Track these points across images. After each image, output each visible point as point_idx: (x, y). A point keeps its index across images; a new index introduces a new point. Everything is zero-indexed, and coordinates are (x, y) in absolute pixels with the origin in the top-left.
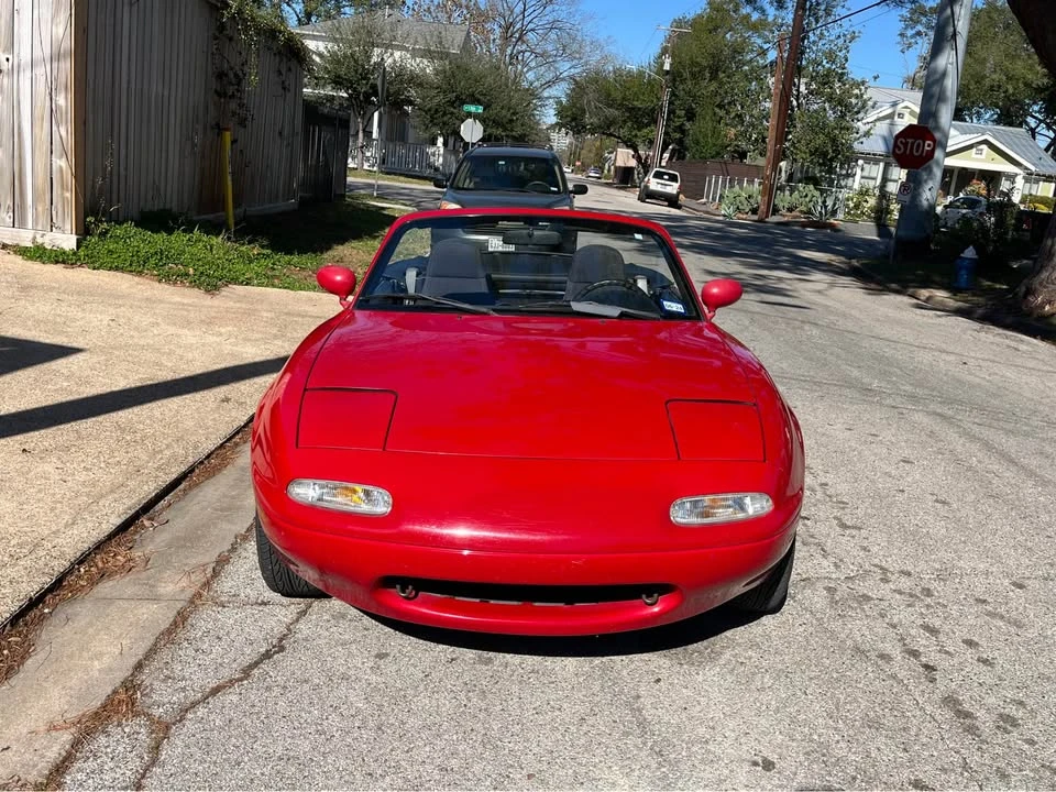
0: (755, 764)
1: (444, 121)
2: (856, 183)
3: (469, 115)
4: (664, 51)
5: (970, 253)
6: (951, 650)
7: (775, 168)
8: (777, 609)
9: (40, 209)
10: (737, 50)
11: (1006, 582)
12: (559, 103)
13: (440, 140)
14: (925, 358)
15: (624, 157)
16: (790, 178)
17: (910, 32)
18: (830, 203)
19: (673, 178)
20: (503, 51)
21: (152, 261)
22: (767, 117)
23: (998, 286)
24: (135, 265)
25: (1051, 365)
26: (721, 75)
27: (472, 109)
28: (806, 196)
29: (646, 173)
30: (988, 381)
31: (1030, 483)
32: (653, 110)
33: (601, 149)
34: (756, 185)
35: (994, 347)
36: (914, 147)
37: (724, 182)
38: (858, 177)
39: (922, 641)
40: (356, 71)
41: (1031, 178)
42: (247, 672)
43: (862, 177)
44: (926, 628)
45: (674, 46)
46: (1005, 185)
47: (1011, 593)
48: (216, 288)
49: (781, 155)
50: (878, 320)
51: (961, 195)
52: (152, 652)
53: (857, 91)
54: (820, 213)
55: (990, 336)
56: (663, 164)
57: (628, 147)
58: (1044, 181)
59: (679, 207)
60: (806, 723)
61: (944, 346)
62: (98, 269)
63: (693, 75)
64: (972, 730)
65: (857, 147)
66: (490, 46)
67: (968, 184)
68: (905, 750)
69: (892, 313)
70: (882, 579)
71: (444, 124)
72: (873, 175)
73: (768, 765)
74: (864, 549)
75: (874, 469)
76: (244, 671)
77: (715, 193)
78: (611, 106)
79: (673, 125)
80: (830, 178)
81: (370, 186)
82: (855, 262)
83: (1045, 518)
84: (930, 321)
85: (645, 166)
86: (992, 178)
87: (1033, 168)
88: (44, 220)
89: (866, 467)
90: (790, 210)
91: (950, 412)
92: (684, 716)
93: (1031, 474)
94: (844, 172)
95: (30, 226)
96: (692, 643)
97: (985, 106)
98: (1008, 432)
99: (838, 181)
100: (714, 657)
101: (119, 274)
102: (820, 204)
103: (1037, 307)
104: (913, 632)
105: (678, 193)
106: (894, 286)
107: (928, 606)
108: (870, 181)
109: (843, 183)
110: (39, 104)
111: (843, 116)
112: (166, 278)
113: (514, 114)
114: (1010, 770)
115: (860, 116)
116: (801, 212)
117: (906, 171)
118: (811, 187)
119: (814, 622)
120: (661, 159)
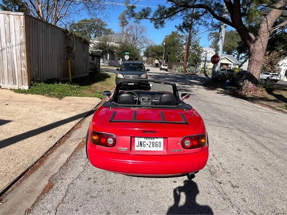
1: (121, 55)
3: (126, 54)
4: (164, 41)
5: (228, 81)
7: (186, 64)
9: (19, 80)
10: (178, 41)
12: (144, 51)
13: (121, 59)
15: (157, 62)
16: (189, 65)
17: (210, 37)
18: (197, 70)
19: (166, 66)
20: (133, 42)
21: (47, 92)
22: (184, 54)
24: (43, 93)
26: (175, 46)
27: (127, 53)
28: (192, 69)
29: (161, 65)
30: (243, 115)
32: (162, 53)
33: (152, 60)
34: (182, 67)
35: (239, 104)
36: (215, 59)
37: (176, 66)
38: (202, 65)
40: (104, 46)
41: (234, 64)
45: (166, 40)
46: (229, 66)
48: (62, 98)
49: (187, 61)
51: (221, 68)
53: (201, 49)
54: (195, 72)
56: (164, 63)
57: (157, 60)
58: (236, 65)
59: (168, 71)
62: (33, 94)
63: (169, 46)
65: (201, 59)
66: (130, 41)
67: (223, 66)
71: (122, 56)
77: (174, 68)
78: (154, 52)
79: (166, 55)
80: (196, 65)
81: (106, 69)
85: (161, 63)
86: (227, 65)
88: (21, 83)
90: (189, 72)
94: (199, 64)
95: (17, 84)
97: (225, 51)
101: (38, 95)
102: (195, 70)
105: (167, 69)
106: (212, 88)
109: (199, 66)
110: (18, 55)
111: (199, 53)
112: (50, 96)
113: (135, 54)
115: (202, 53)
116: (191, 72)
118: (193, 67)
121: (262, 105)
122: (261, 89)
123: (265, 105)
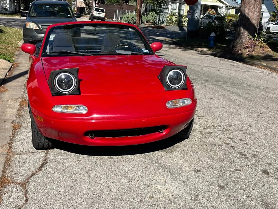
0: (195, 171)
2: (169, 11)
5: (213, 34)
6: (237, 142)
7: (141, 7)
8: (188, 137)
11: (247, 126)
14: (206, 69)
15: (80, 3)
16: (146, 10)
18: (161, 19)
19: (102, 11)
23: (223, 45)
25: (244, 69)
28: (153, 16)
29: (91, 9)
30: (227, 75)
31: (247, 101)
34: (134, 13)
35: (226, 65)
37: (122, 12)
38: (170, 9)
39: (229, 141)
41: (227, 8)
42: (40, 169)
43: (171, 9)
44: (229, 138)
46: (219, 11)
47: (248, 128)
49: (142, 1)
50: (188, 59)
51: (205, 14)
52: (5, 168)
54: (158, 23)
55: (224, 62)
56: (97, 5)
58: (232, 9)
60: (205, 161)
61: (211, 66)
64: (247, 158)
67: (207, 11)
68: (232, 164)
69: (191, 56)
70: (214, 128)
72: (175, 8)
73: (199, 171)
74: (206, 121)
75: (202, 101)
76: (38, 169)
77: (118, 16)
80: (160, 9)
82: (174, 40)
83: (253, 109)
84: (204, 58)
85: (90, 7)
86: (215, 8)
87: (228, 4)
89: (200, 100)
90: (147, 22)
91: (219, 84)
92: (172, 164)
93: (246, 99)
94: (165, 7)
96: (168, 147)
98: (237, 88)
99: (163, 10)
100: (175, 150)
102: (158, 19)
103: (236, 51)
104: (226, 139)
105: (105, 17)
106: (189, 47)
107: (228, 133)
108: (174, 10)
109: (165, 11)
114: (258, 165)
116: (151, 22)
117: (189, 6)
118: (154, 13)
119: (199, 139)
120: (95, 4)
121: (261, 66)
122: (260, 44)
123: (264, 66)
